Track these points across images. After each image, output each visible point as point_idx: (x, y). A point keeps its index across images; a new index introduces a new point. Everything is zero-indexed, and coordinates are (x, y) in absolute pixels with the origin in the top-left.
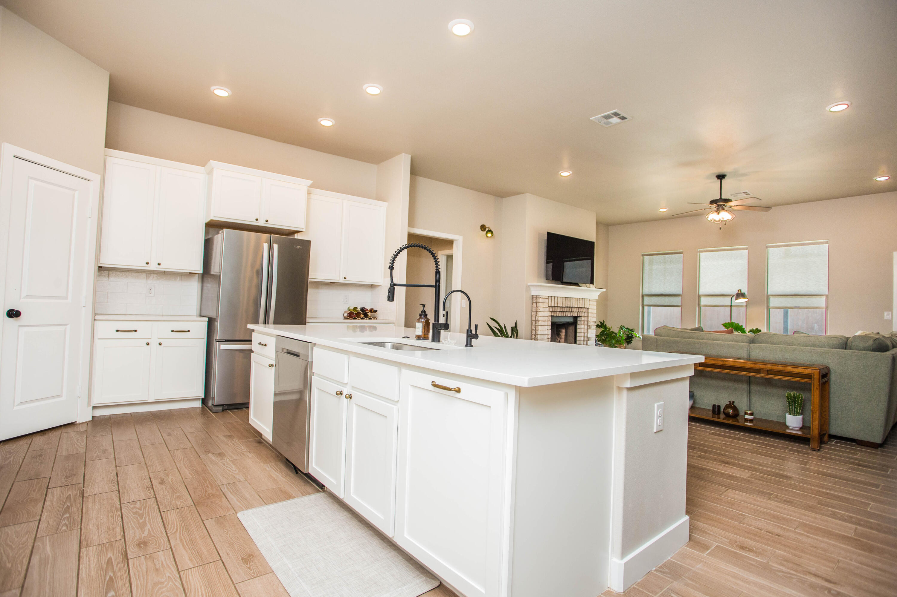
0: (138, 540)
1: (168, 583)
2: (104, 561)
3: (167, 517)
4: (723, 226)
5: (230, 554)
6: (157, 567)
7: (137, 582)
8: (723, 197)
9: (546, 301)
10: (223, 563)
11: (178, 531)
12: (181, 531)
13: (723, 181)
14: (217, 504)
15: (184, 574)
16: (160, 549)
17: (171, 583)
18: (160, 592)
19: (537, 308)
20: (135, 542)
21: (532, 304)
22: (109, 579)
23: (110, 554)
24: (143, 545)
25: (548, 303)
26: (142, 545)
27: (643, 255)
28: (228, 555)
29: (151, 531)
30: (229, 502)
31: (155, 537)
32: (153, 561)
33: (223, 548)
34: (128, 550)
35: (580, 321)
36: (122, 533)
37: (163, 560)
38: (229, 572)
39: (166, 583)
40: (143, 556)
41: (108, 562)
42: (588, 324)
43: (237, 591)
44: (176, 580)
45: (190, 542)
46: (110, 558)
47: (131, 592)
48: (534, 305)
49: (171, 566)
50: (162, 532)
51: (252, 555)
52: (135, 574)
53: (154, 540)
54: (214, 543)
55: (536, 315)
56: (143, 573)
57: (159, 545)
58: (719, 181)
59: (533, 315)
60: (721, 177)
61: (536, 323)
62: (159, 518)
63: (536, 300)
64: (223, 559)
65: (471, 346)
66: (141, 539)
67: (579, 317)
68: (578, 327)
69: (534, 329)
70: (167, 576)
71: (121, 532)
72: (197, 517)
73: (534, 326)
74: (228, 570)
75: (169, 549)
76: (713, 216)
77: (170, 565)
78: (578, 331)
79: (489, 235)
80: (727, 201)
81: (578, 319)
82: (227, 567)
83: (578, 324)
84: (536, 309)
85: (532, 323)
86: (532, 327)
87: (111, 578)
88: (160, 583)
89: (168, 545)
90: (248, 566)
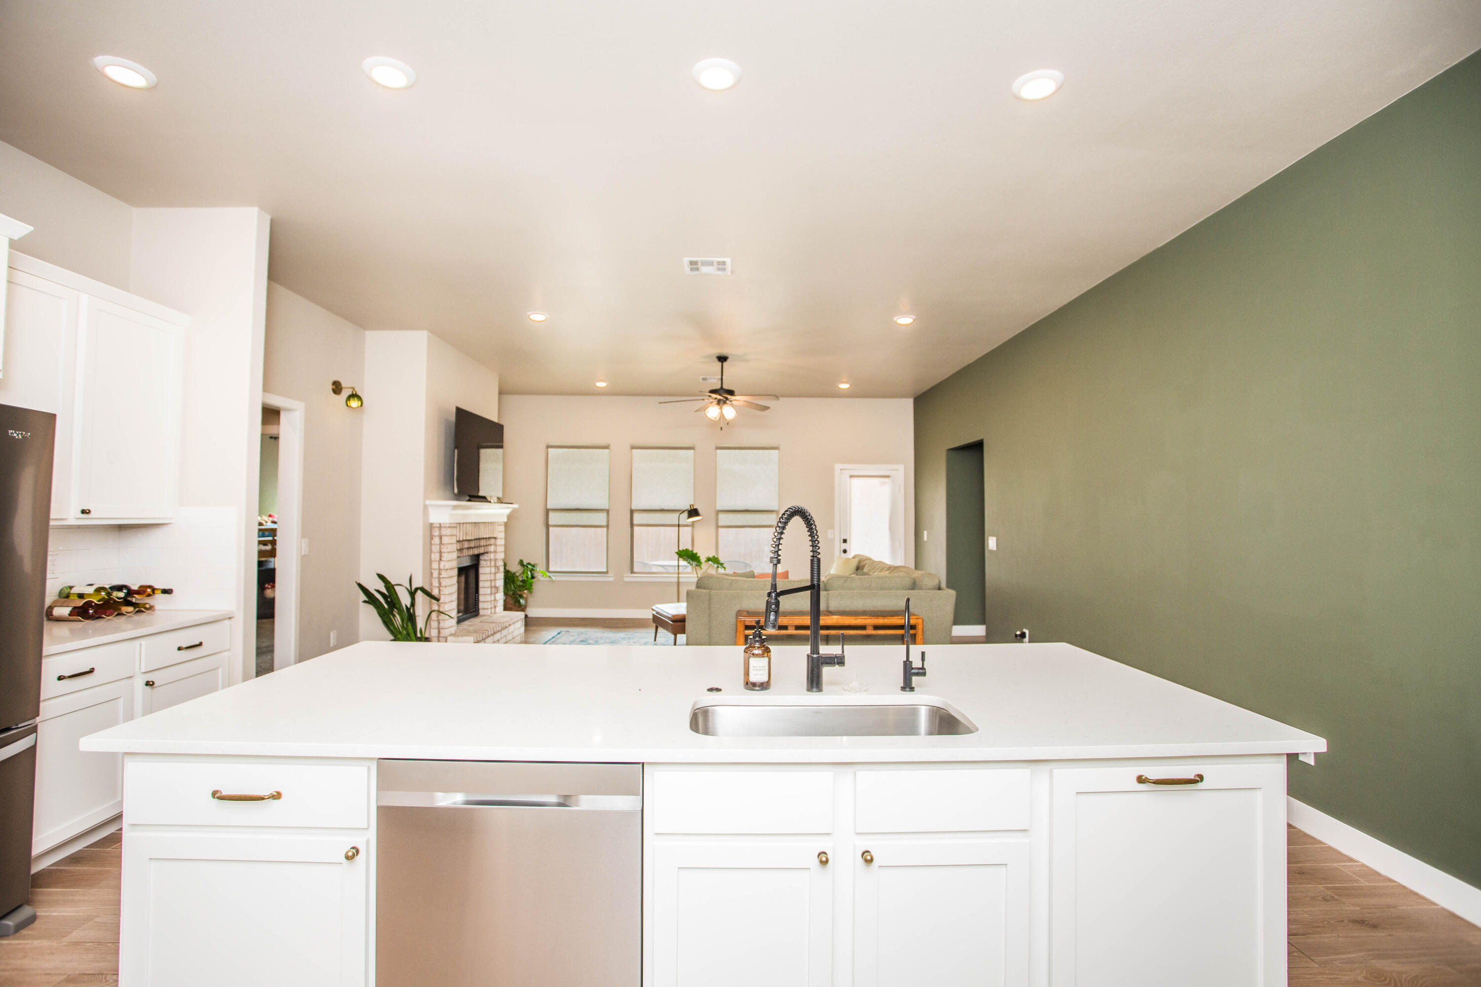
4: (722, 425)
8: (725, 387)
9: (454, 531)
13: (725, 364)
19: (442, 547)
21: (432, 539)
25: (456, 536)
27: (548, 447)
35: (485, 560)
42: (495, 564)
48: (436, 540)
55: (441, 560)
58: (720, 364)
59: (433, 559)
60: (722, 359)
61: (440, 574)
63: (440, 530)
67: (483, 554)
68: (481, 570)
69: (437, 585)
73: (437, 580)
76: (713, 412)
78: (481, 577)
79: (354, 403)
80: (731, 393)
81: (482, 557)
83: (481, 566)
84: (440, 548)
85: (432, 573)
86: (433, 582)
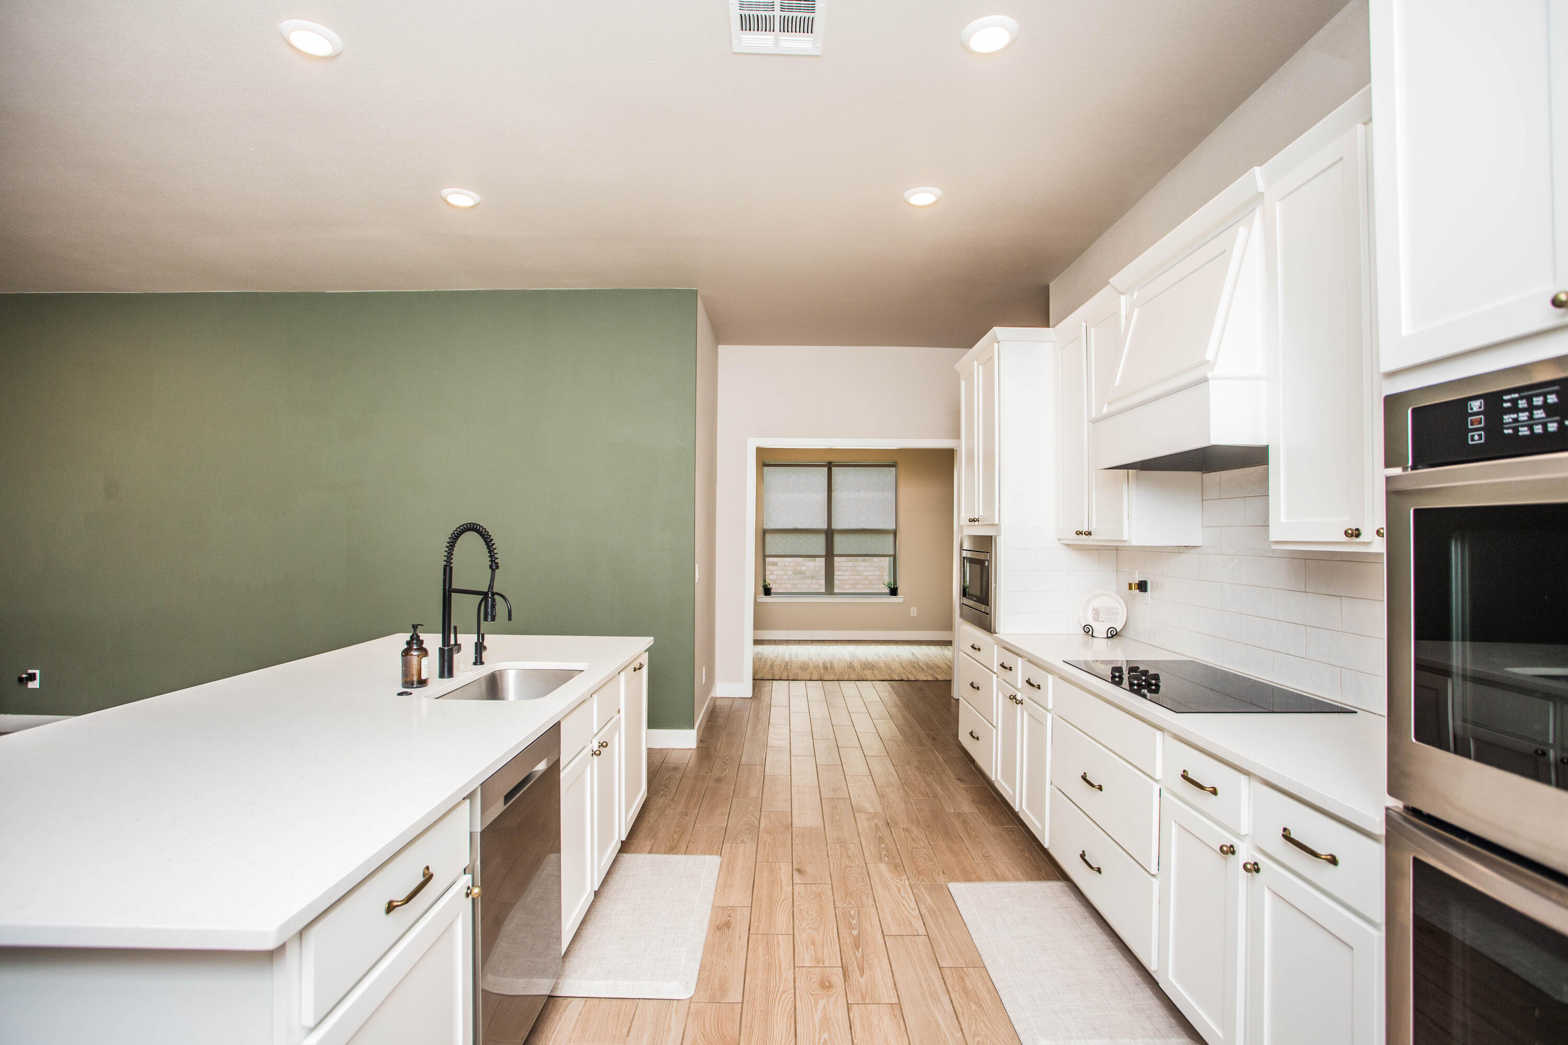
0: (832, 995)
1: (805, 926)
2: (867, 973)
3: (788, 1029)
5: (738, 935)
6: (813, 947)
7: (833, 936)
10: (749, 930)
11: (780, 993)
12: (776, 991)
14: (703, 1035)
15: (790, 931)
16: (806, 970)
17: (803, 926)
18: (814, 920)
20: (835, 993)
22: (859, 949)
23: (863, 981)
24: (825, 984)
26: (827, 984)
28: (740, 937)
29: (814, 1007)
30: (684, 1033)
31: (810, 993)
32: (816, 956)
33: (741, 947)
34: (843, 981)
36: (851, 1017)
37: (806, 953)
38: (749, 918)
39: (807, 927)
40: (826, 966)
41: (863, 971)
43: (752, 901)
44: (798, 927)
45: (771, 969)
46: (862, 976)
47: (838, 928)
49: (799, 943)
50: (801, 997)
51: (718, 928)
52: (835, 945)
53: (812, 988)
54: (747, 958)
56: (827, 944)
57: (807, 977)
62: (800, 1033)
64: (747, 934)
65: (482, 663)
66: (827, 995)
70: (805, 934)
71: (853, 1018)
72: (747, 1014)
74: (749, 921)
75: (797, 967)
77: (800, 945)
82: (748, 924)
87: (858, 949)
88: (812, 929)
89: (797, 972)
90: (729, 918)
